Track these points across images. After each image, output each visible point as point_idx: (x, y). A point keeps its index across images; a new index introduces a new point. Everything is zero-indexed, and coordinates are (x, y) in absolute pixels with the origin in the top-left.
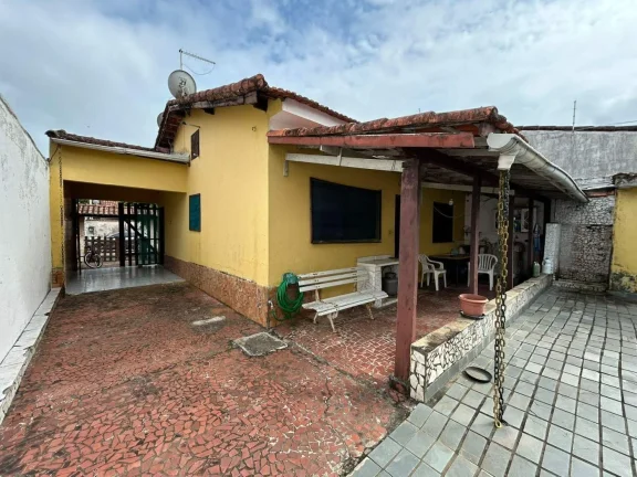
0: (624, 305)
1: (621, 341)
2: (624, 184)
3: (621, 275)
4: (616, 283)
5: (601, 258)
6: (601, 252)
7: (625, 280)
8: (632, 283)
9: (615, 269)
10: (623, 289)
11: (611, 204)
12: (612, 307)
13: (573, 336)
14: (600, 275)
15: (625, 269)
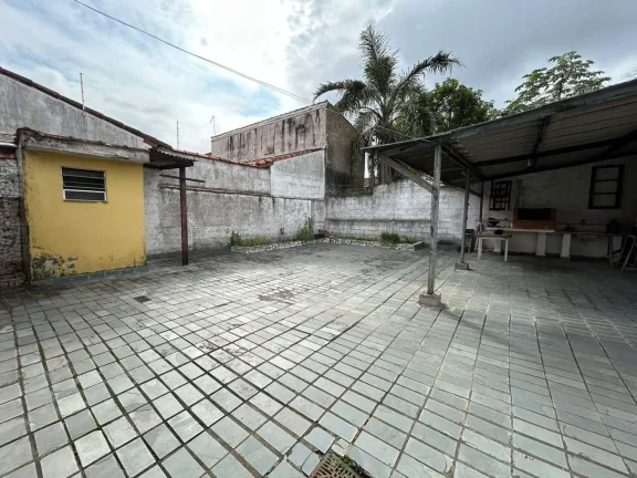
0: (57, 295)
1: (85, 348)
2: (32, 143)
3: (43, 259)
4: (39, 270)
5: (9, 242)
6: (7, 234)
7: (48, 264)
8: (56, 266)
9: (35, 253)
10: (47, 276)
11: (13, 171)
12: (46, 303)
13: (21, 380)
14: (12, 264)
15: (46, 251)
